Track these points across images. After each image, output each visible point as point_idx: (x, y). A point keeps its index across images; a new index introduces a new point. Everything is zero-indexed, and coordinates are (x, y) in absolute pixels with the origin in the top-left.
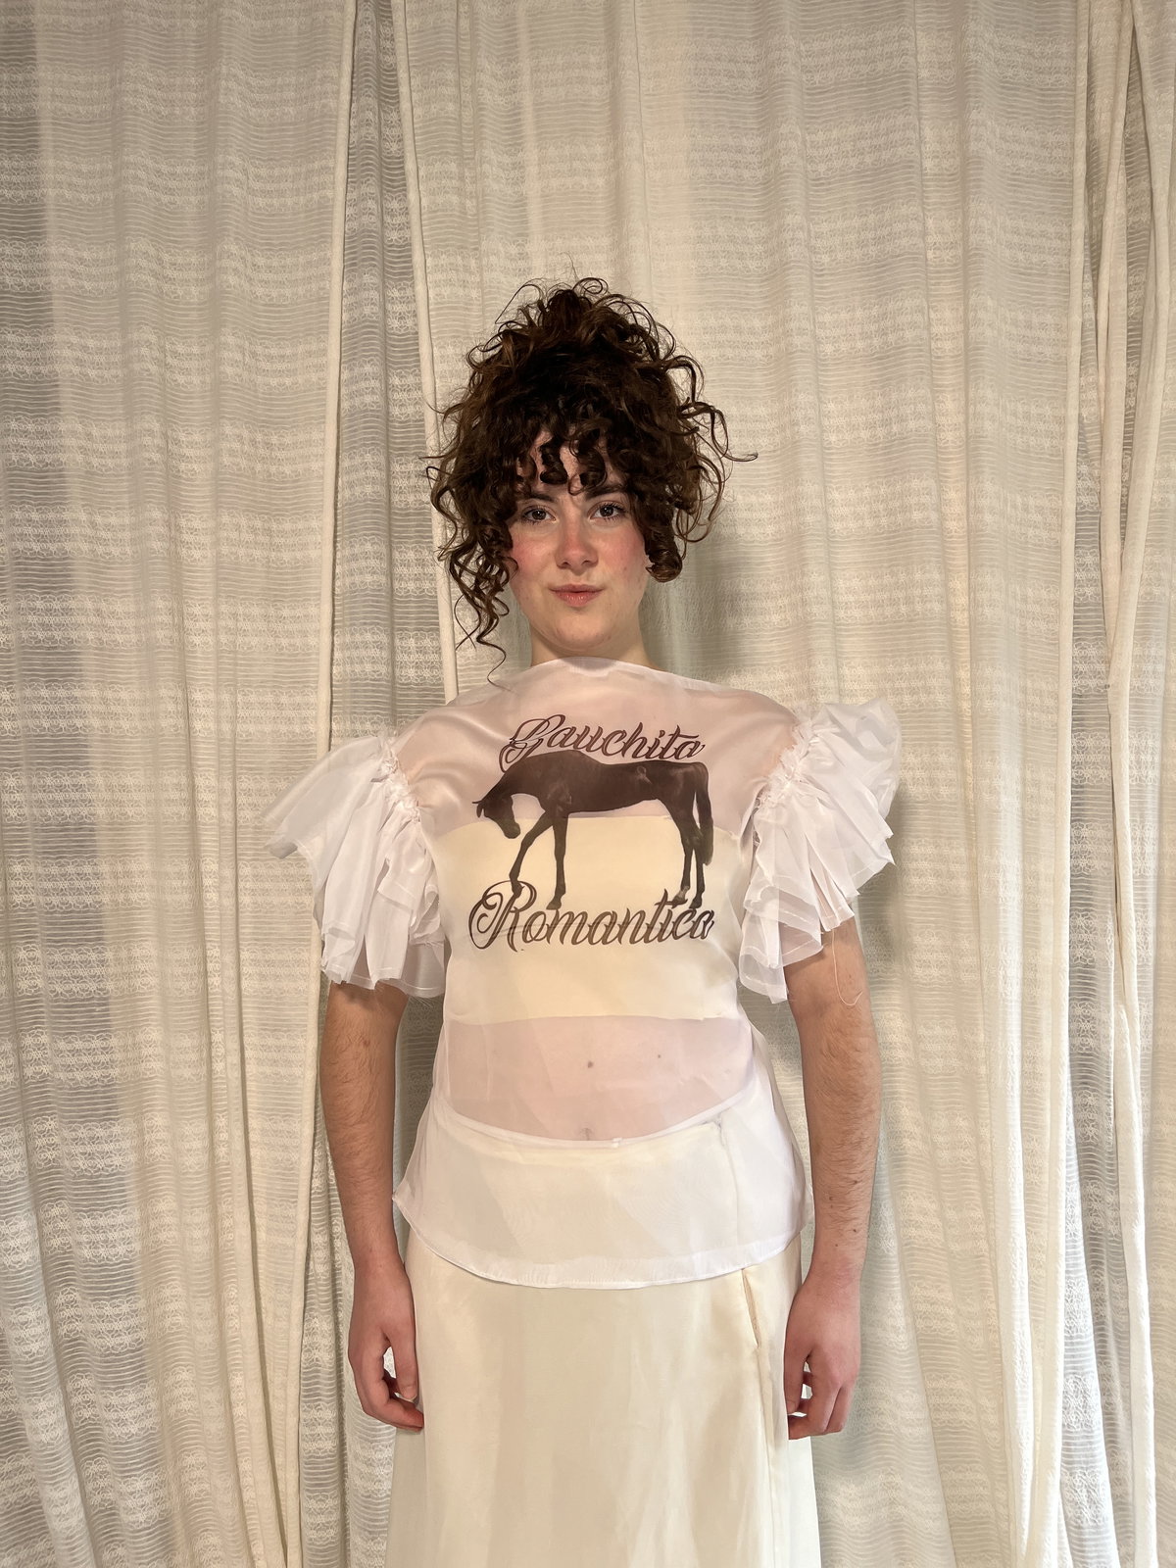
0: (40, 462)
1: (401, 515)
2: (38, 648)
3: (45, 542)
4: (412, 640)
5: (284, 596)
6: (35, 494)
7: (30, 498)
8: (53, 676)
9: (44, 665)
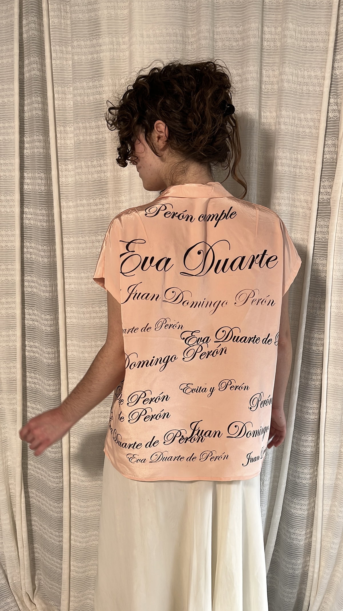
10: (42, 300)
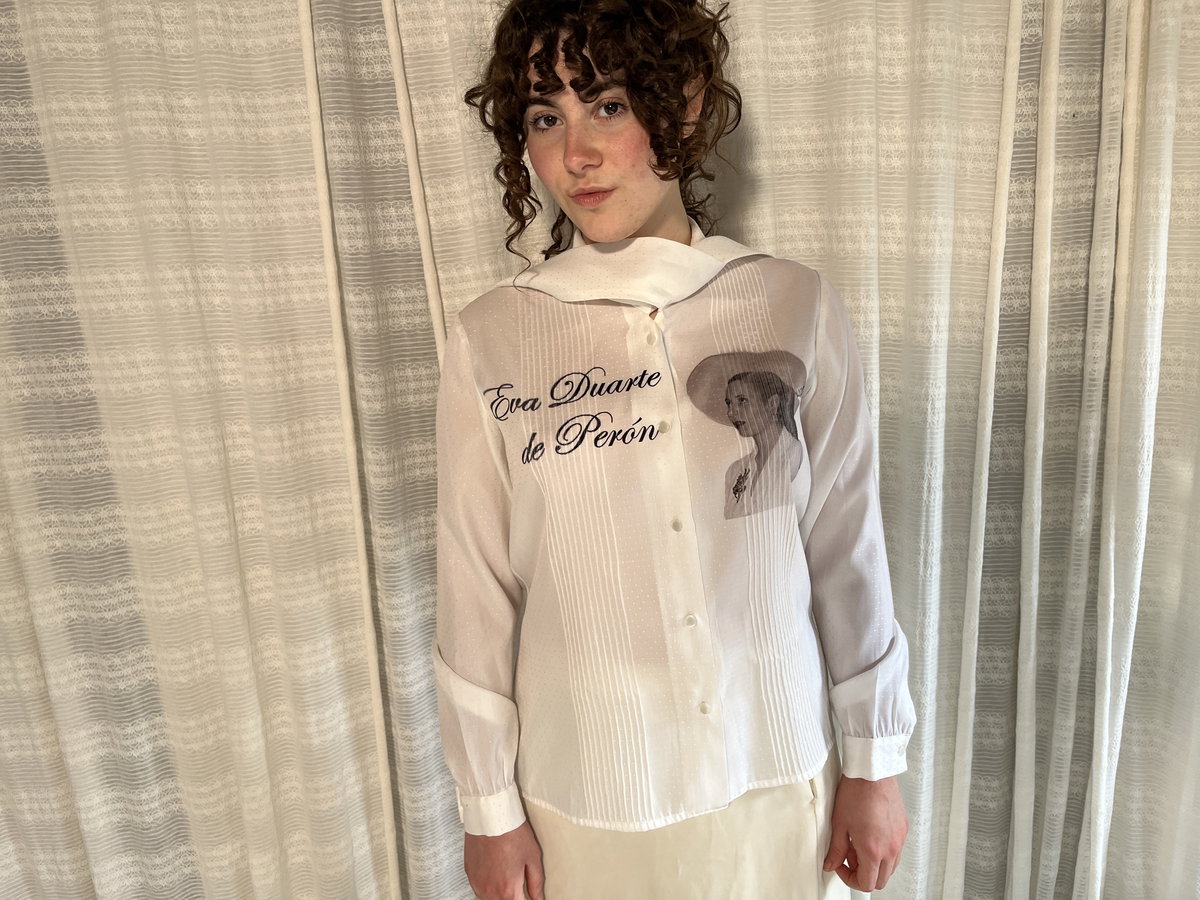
0: (17, 56)
1: (370, 87)
2: (42, 238)
3: (33, 135)
4: (392, 210)
5: (277, 171)
6: (17, 88)
7: (13, 93)
8: (59, 264)
9: (50, 254)
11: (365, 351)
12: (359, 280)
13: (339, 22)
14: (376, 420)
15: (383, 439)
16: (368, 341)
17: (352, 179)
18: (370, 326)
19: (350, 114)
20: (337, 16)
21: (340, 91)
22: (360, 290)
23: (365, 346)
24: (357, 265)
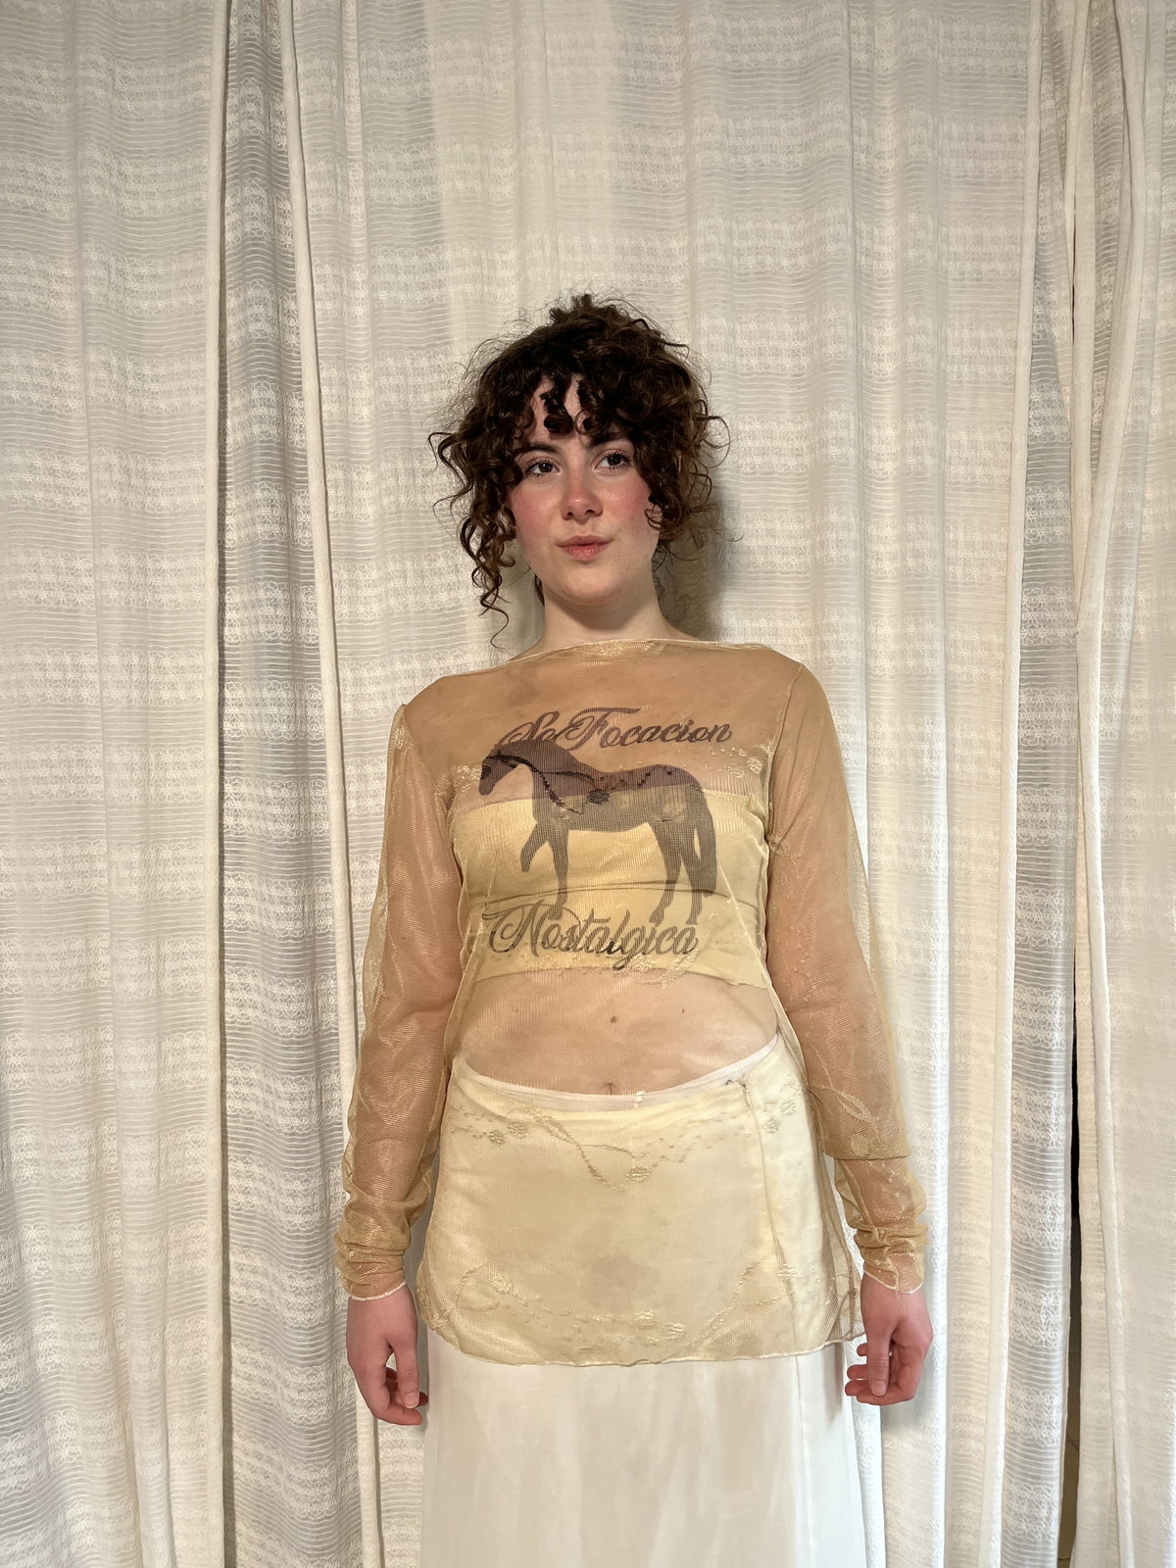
5: (162, 546)
10: (272, 943)
11: (277, 759)
12: (275, 673)
13: (273, 381)
14: (284, 846)
15: (291, 872)
16: (281, 746)
17: (275, 554)
18: (284, 728)
19: (279, 481)
20: (272, 374)
21: (271, 455)
22: (275, 684)
23: (276, 752)
24: (274, 655)
